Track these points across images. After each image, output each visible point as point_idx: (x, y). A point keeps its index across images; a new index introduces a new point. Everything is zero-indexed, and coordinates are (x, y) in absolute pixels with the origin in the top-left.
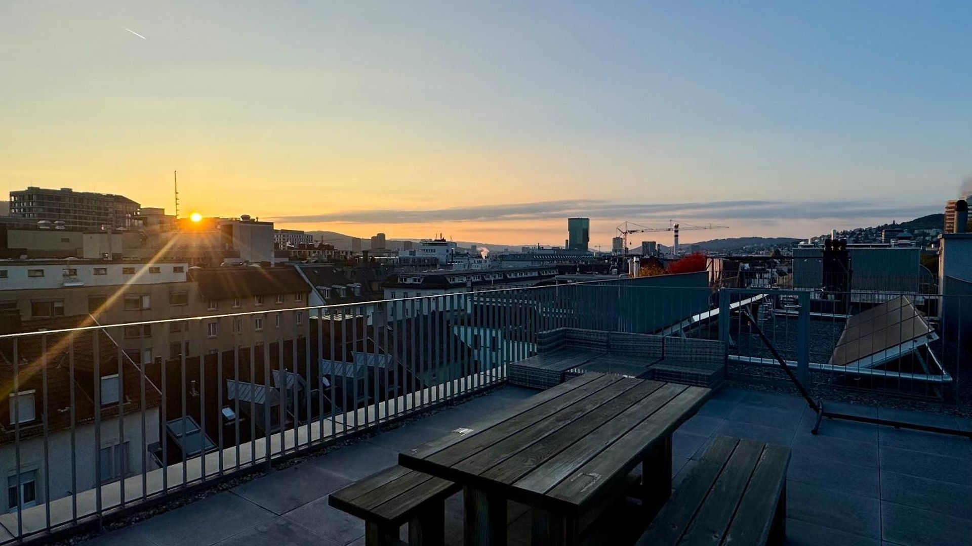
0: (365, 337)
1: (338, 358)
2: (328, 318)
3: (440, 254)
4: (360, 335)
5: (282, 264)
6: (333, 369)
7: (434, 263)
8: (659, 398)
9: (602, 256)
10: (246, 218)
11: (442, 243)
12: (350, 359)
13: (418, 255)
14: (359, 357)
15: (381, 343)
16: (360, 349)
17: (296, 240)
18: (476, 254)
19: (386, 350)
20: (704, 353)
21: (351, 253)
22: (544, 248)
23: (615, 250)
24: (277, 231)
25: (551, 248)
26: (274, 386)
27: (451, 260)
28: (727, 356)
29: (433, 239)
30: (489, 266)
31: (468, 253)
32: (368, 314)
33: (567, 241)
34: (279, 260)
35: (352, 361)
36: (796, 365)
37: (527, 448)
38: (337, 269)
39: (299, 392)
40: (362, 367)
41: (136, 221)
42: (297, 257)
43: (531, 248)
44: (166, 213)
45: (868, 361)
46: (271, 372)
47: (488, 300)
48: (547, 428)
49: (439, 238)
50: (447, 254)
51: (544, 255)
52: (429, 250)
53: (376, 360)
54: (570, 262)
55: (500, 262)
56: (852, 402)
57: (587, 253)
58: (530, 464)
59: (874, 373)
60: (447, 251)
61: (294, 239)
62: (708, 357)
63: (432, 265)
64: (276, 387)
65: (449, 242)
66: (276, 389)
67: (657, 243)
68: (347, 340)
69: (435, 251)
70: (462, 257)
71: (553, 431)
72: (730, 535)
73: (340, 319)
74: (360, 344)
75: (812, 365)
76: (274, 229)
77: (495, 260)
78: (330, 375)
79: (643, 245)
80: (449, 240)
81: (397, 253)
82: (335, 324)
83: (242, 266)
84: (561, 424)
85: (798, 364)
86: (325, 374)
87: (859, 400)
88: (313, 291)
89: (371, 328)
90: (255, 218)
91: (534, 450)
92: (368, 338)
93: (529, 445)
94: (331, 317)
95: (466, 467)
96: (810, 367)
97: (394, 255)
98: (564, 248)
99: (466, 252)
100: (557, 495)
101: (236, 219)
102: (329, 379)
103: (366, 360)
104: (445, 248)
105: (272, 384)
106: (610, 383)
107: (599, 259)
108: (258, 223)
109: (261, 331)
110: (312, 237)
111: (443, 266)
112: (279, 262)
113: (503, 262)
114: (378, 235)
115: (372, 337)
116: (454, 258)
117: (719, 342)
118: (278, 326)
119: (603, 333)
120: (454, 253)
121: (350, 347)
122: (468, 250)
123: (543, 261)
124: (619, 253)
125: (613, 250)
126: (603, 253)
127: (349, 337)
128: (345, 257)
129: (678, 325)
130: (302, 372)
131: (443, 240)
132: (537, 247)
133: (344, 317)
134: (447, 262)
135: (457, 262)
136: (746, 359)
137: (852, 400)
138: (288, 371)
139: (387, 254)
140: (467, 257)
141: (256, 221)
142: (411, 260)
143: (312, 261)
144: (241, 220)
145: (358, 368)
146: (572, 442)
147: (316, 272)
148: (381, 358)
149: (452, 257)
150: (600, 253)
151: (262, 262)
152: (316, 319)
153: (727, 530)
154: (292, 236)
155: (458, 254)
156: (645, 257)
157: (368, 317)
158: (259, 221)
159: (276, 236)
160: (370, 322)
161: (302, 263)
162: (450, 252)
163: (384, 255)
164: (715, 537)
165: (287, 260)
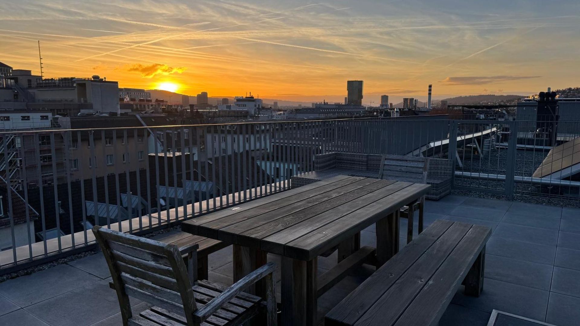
0: (192, 170)
1: (171, 184)
2: (162, 155)
3: (250, 108)
4: (188, 168)
5: (126, 114)
6: (167, 193)
7: (245, 115)
8: (389, 190)
9: (372, 110)
10: (96, 77)
11: (251, 99)
12: (180, 185)
13: (232, 109)
14: (188, 184)
15: (203, 173)
16: (188, 178)
17: (137, 96)
18: (277, 108)
19: (207, 177)
20: (437, 169)
21: (182, 106)
22: (328, 104)
23: (382, 105)
24: (121, 90)
25: (334, 104)
26: (123, 206)
27: (258, 113)
28: (453, 172)
29: (244, 97)
30: (287, 117)
31: (271, 108)
32: (194, 152)
33: (346, 98)
34: (123, 111)
35: (182, 187)
36: (505, 178)
37: (280, 218)
38: (170, 118)
39: (142, 210)
40: (190, 192)
41: (9, 80)
42: (138, 109)
43: (318, 103)
44: (33, 74)
45: (558, 175)
46: (120, 196)
47: (286, 141)
48: (300, 206)
49: (248, 96)
50: (255, 108)
51: (328, 109)
52: (242, 105)
53: (200, 185)
54: (348, 114)
55: (295, 114)
56: (544, 204)
57: (361, 107)
58: (280, 227)
59: (562, 183)
60: (255, 106)
61: (136, 96)
62: (439, 171)
63: (244, 116)
64: (124, 206)
65: (256, 99)
66: (124, 208)
67: (415, 99)
68: (177, 171)
69: (246, 106)
70: (267, 110)
71: (303, 208)
72: (432, 280)
73: (172, 156)
74: (188, 174)
75: (517, 178)
76: (119, 87)
77: (291, 113)
78: (165, 197)
79: (404, 102)
80: (257, 98)
81: (216, 107)
82: (168, 159)
83: (95, 116)
84: (310, 205)
85: (506, 177)
86: (161, 196)
87: (550, 203)
88: (151, 135)
89: (196, 163)
90: (103, 78)
91: (285, 219)
92: (195, 170)
93: (281, 217)
94: (165, 154)
95: (231, 230)
96: (515, 179)
97: (215, 108)
98: (344, 104)
99: (269, 107)
100: (294, 245)
101: (88, 79)
102: (165, 200)
103: (192, 186)
104: (253, 103)
105: (121, 204)
106: (354, 182)
107: (370, 112)
108: (105, 82)
109: (113, 165)
110: (150, 94)
111: (252, 117)
112: (123, 112)
113: (297, 114)
114: (202, 93)
115: (197, 169)
116: (260, 111)
117: (447, 160)
118: (125, 162)
119: (364, 155)
120: (260, 107)
121: (180, 177)
122: (271, 105)
123: (328, 113)
124: (384, 107)
125: (381, 105)
126: (373, 107)
127: (179, 169)
128: (176, 109)
129: (418, 150)
130: (144, 195)
131: (252, 97)
132: (323, 103)
133: (174, 154)
134: (255, 114)
135: (262, 114)
136: (468, 174)
137: (545, 202)
138: (133, 194)
139: (209, 108)
140: (270, 111)
141: (104, 80)
142: (228, 112)
143: (150, 112)
144: (93, 79)
145: (187, 191)
146: (315, 215)
147: (153, 120)
148: (204, 184)
149: (259, 110)
150: (371, 108)
151: (110, 112)
152: (154, 156)
153: (431, 277)
154: (134, 93)
155: (263, 108)
156: (405, 110)
157: (194, 154)
158: (106, 80)
159: (121, 93)
160: (196, 158)
161: (141, 113)
162: (257, 106)
163: (207, 108)
164: (421, 281)
165: (130, 111)
